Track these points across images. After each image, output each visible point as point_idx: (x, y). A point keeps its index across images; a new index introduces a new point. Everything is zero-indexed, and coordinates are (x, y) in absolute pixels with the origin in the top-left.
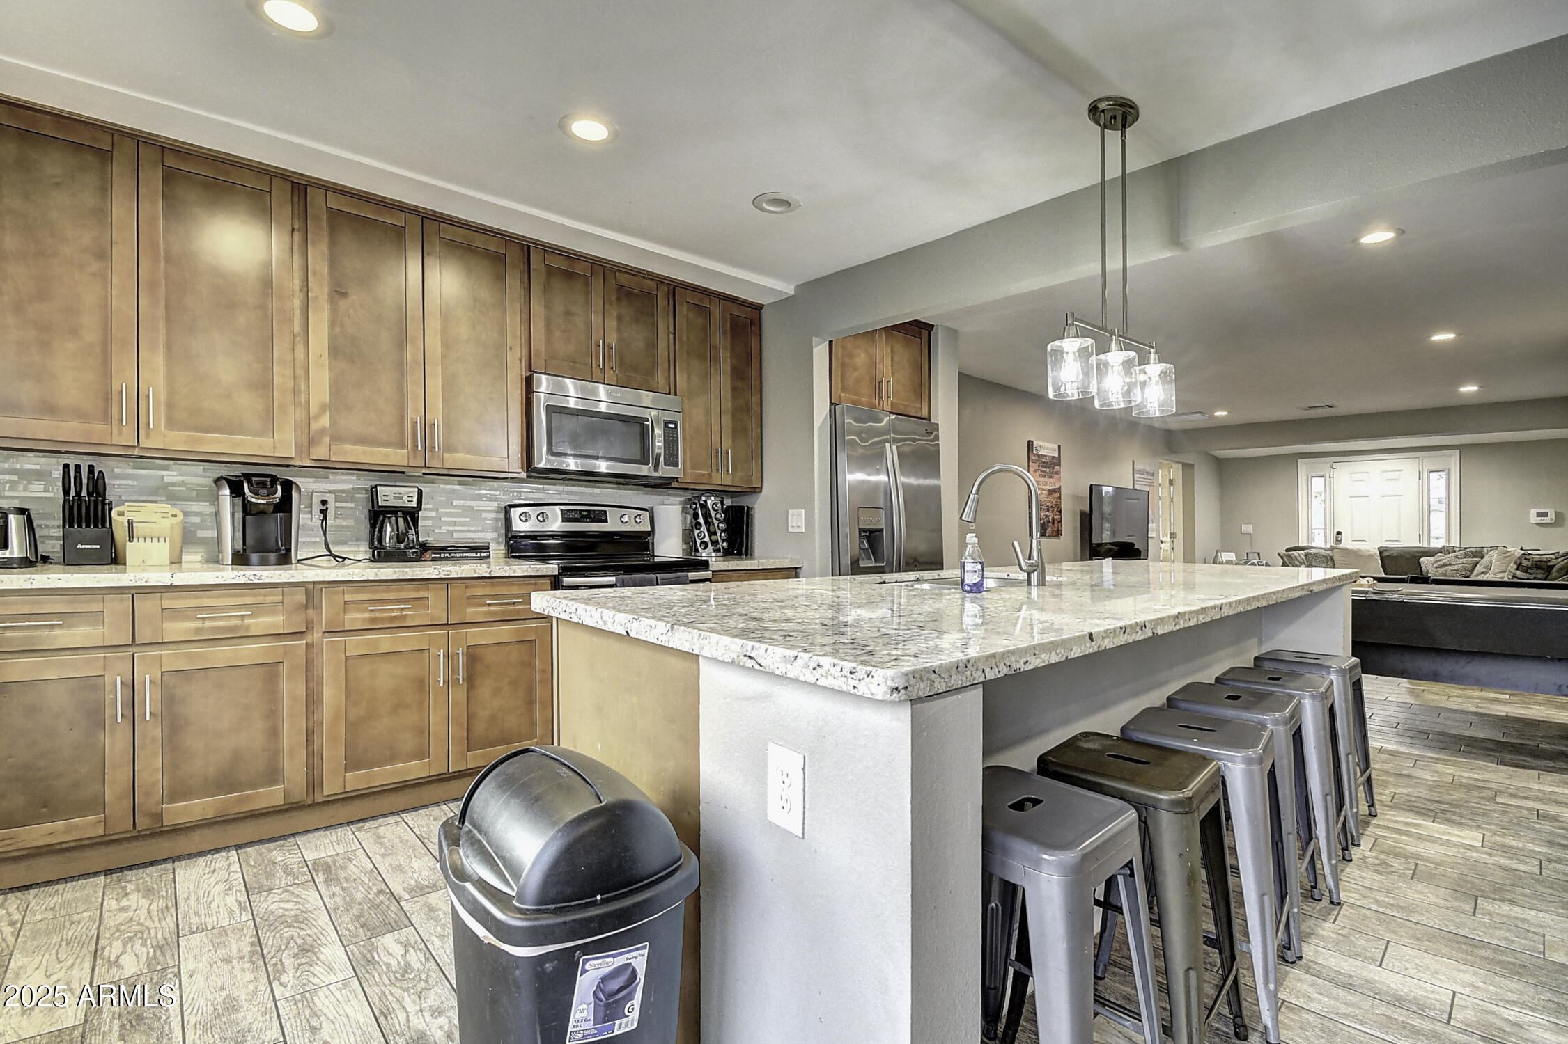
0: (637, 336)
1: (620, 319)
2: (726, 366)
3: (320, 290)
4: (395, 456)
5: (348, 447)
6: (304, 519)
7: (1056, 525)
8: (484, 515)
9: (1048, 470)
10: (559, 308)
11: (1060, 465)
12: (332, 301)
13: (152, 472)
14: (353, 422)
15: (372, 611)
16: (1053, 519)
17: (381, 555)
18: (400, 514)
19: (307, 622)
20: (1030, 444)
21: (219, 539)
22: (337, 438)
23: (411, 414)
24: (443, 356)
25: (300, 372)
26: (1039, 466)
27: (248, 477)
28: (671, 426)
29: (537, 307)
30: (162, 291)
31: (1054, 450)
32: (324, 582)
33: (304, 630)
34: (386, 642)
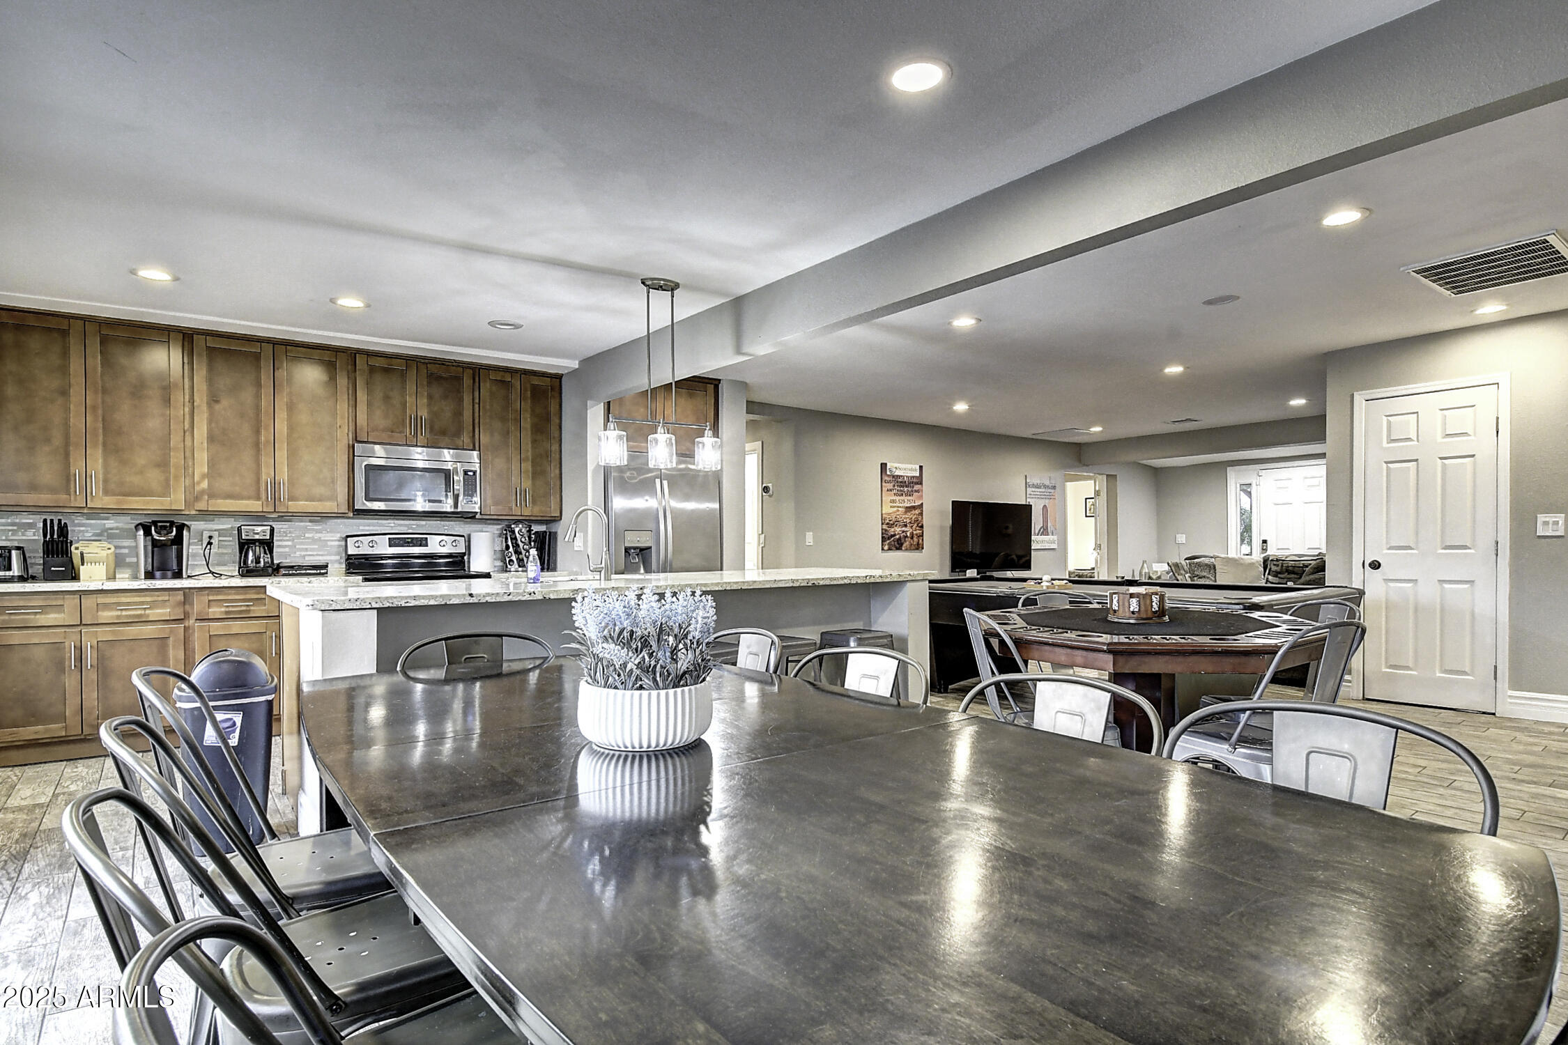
0: (447, 409)
1: (430, 397)
2: (527, 423)
3: (201, 399)
4: (255, 506)
5: (220, 501)
6: (192, 549)
7: (915, 539)
8: (329, 543)
9: (906, 489)
10: (379, 394)
11: (921, 484)
12: (209, 405)
13: (99, 521)
14: (223, 485)
15: (227, 606)
16: (912, 534)
17: (246, 572)
18: (257, 544)
19: (185, 613)
20: (884, 466)
21: (137, 563)
22: (212, 495)
23: (264, 477)
24: (289, 436)
25: (188, 454)
26: (894, 486)
27: (155, 523)
28: (471, 474)
29: (362, 396)
30: (100, 412)
31: (916, 470)
32: (195, 588)
33: (183, 617)
34: (237, 627)
